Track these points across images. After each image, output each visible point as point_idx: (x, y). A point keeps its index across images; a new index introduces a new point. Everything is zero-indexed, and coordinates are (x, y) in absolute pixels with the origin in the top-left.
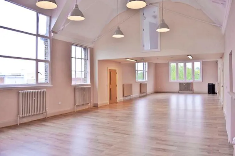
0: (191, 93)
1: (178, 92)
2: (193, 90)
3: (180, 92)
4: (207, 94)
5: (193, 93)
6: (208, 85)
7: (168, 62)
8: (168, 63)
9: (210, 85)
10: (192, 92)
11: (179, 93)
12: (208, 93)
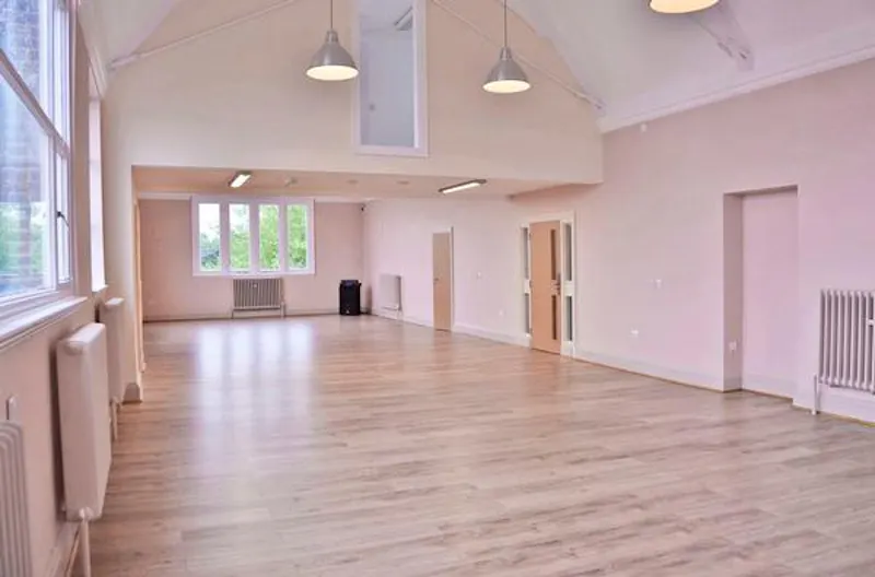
0: (278, 317)
1: (230, 316)
2: (285, 307)
3: (237, 315)
4: (338, 317)
5: (285, 316)
6: (341, 286)
7: (188, 198)
8: (190, 201)
9: (348, 284)
10: (281, 313)
11: (232, 318)
12: (342, 312)
